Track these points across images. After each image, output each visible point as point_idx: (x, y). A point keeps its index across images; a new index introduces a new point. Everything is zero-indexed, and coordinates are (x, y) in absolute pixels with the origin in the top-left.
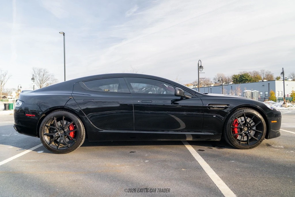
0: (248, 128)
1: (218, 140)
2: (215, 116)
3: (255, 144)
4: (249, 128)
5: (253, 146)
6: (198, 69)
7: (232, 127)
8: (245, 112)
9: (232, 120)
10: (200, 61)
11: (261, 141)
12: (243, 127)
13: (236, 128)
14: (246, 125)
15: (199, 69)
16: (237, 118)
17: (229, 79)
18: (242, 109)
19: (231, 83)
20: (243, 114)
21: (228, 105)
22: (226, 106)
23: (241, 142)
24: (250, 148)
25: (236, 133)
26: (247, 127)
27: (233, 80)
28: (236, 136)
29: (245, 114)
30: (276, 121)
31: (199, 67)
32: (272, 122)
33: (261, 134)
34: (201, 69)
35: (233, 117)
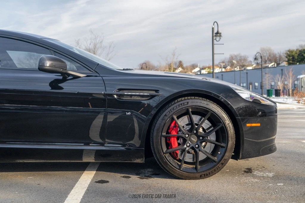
0: (198, 137)
1: (138, 161)
2: (129, 113)
3: (211, 169)
4: (201, 138)
5: (207, 172)
6: (213, 37)
7: (164, 134)
8: (190, 104)
9: (164, 121)
10: (215, 23)
11: (222, 164)
12: (187, 136)
13: (174, 137)
14: (195, 132)
15: (215, 38)
16: (175, 117)
17: (280, 57)
18: (185, 100)
19: (285, 64)
20: (188, 110)
21: (157, 91)
22: (153, 93)
23: (184, 166)
24: (201, 177)
25: (174, 147)
26: (196, 134)
27: (287, 59)
28: (173, 152)
29: (190, 110)
30: (259, 125)
31: (214, 34)
32: (248, 125)
33: (224, 149)
34: (218, 38)
35: (166, 115)
